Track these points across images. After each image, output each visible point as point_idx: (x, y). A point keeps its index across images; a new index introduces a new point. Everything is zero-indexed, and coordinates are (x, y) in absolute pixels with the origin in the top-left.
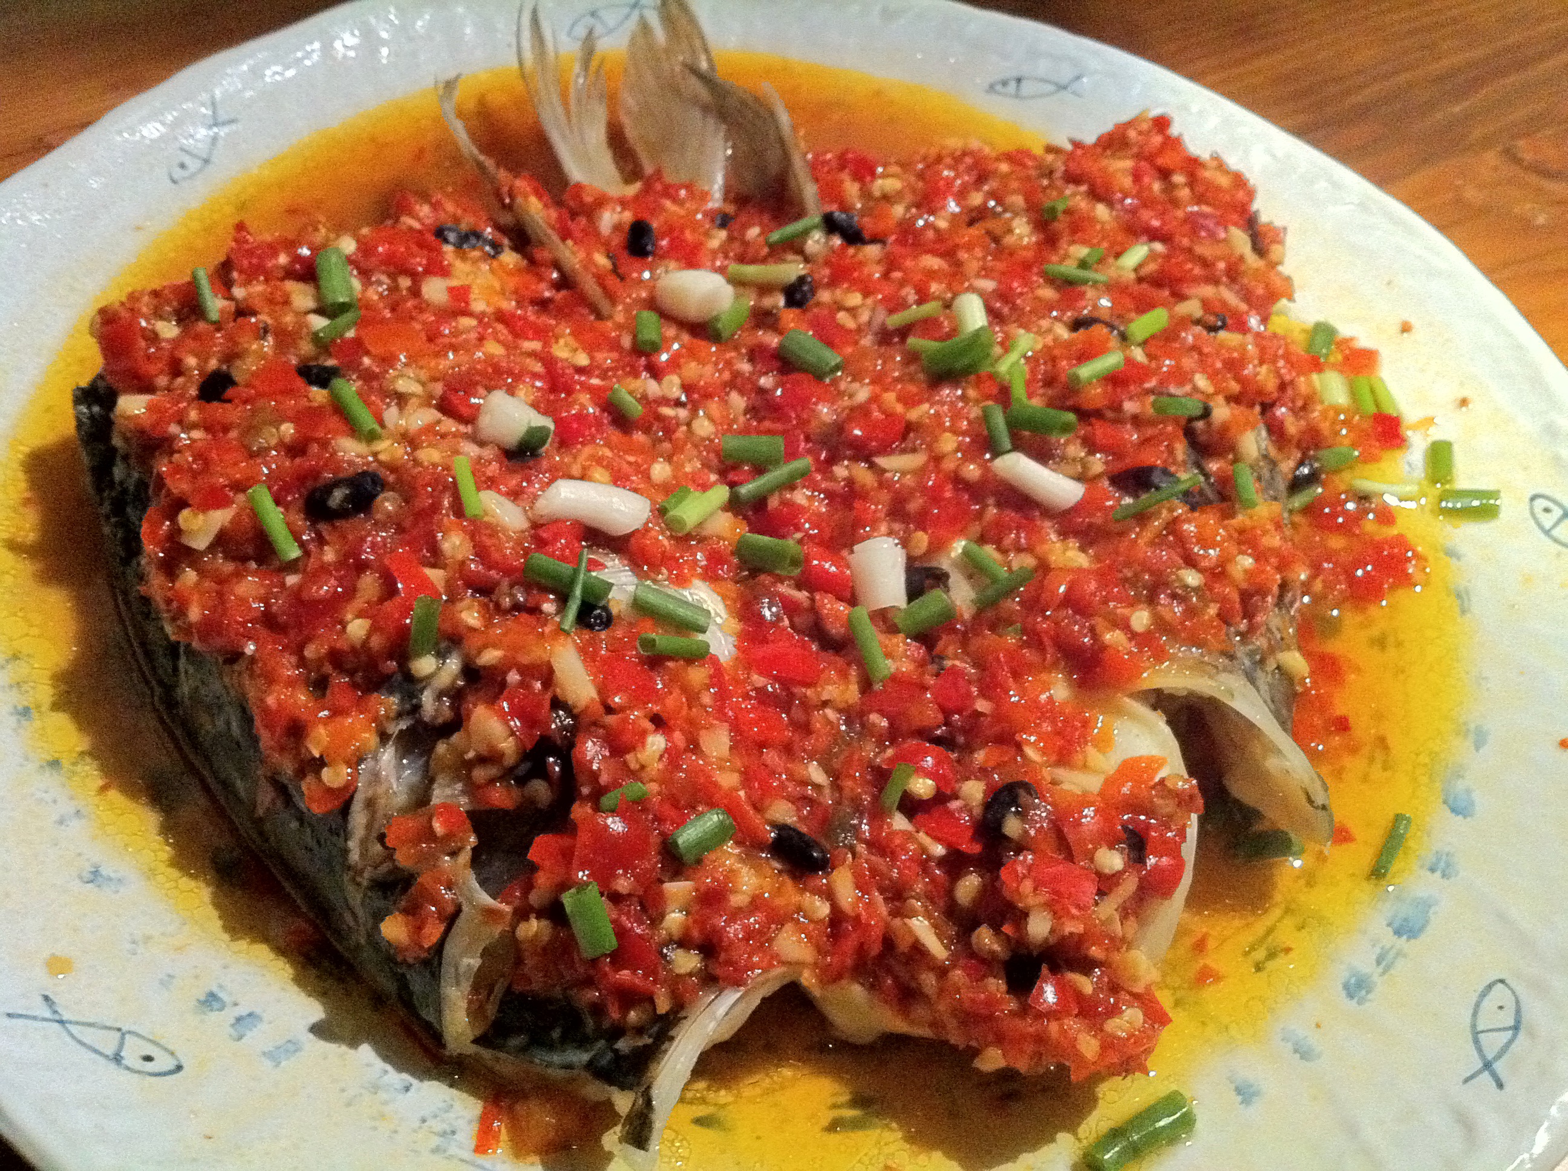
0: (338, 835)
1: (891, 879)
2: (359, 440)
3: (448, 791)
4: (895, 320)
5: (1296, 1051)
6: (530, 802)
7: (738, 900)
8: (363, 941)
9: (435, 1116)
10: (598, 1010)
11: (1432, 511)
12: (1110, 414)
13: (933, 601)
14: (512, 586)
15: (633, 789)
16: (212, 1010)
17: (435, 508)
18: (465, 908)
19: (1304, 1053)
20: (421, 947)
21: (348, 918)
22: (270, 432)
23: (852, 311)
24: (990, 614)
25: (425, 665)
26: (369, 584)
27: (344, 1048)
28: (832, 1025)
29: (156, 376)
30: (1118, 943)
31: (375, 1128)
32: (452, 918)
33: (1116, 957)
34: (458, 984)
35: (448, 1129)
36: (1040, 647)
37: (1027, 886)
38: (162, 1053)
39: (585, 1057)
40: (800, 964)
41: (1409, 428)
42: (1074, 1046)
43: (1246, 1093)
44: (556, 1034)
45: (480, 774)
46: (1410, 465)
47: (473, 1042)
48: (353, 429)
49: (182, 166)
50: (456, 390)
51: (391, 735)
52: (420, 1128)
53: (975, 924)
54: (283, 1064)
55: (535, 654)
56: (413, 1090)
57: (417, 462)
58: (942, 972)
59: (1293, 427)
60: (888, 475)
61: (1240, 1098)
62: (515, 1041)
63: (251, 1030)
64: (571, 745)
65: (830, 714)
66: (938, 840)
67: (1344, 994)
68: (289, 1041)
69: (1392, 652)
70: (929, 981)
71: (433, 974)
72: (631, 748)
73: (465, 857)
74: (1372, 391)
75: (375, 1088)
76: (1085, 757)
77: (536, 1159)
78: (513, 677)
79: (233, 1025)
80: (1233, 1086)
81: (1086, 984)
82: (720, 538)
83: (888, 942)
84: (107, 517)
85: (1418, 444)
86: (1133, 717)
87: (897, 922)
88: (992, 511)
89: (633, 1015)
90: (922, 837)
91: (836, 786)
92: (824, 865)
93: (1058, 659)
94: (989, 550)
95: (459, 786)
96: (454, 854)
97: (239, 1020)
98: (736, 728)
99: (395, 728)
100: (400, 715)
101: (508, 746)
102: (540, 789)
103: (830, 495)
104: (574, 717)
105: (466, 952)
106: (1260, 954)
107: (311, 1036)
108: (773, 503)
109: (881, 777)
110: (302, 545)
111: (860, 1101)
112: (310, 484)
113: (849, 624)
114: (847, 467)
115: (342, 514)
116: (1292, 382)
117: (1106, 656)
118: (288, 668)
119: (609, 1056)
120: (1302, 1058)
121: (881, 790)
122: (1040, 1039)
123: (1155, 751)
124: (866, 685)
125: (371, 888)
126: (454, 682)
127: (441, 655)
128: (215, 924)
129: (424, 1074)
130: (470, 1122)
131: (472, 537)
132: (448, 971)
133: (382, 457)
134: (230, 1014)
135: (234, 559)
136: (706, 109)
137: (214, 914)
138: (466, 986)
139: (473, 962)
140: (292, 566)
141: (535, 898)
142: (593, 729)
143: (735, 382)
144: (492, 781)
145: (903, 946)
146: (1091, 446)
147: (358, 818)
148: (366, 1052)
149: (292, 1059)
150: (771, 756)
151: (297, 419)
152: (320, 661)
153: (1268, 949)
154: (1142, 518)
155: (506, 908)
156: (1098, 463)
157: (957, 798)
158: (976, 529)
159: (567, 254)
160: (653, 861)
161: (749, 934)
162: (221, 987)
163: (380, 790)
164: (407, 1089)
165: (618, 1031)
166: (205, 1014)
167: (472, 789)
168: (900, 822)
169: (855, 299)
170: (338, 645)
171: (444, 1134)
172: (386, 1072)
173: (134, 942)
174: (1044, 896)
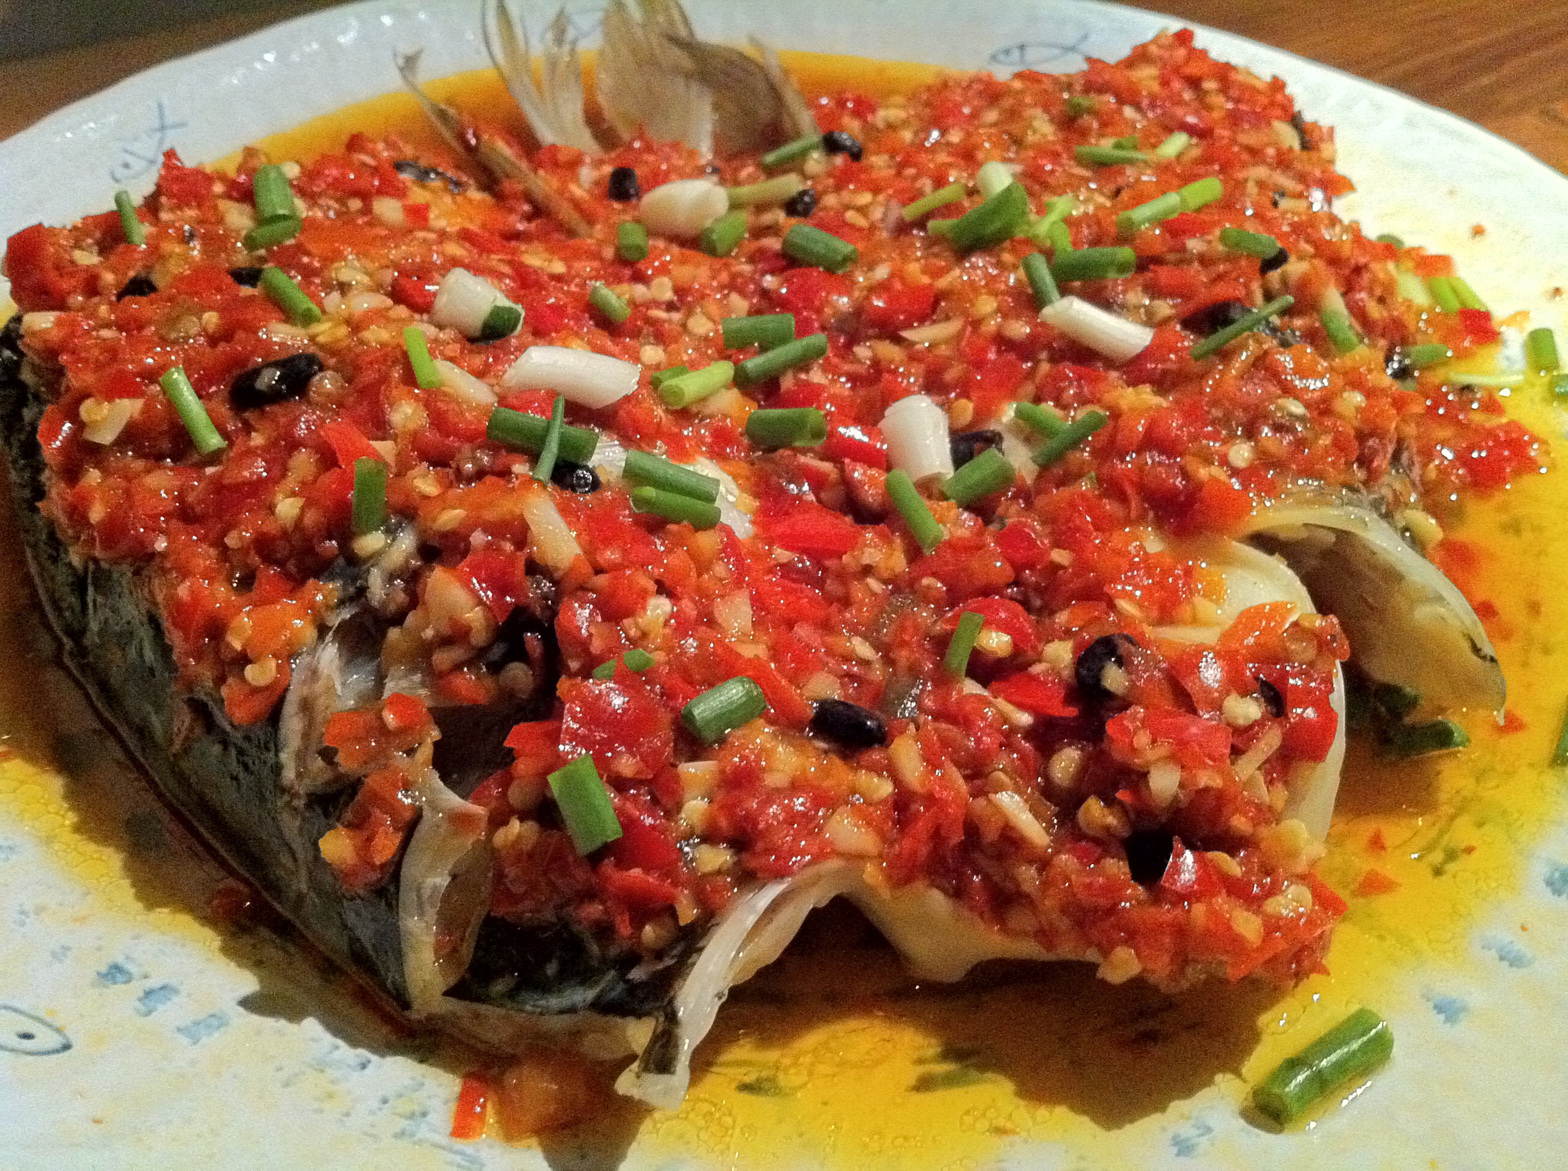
0: (268, 749)
1: (967, 750)
2: (294, 324)
3: (404, 683)
4: (911, 212)
5: (1502, 958)
6: (507, 694)
7: (775, 779)
8: (304, 887)
9: (400, 1096)
10: (604, 931)
11: (1544, 400)
12: (1171, 257)
13: (984, 465)
14: (473, 451)
15: (633, 657)
16: (115, 983)
17: (384, 379)
18: (427, 813)
19: (1513, 960)
20: (373, 867)
21: (285, 859)
22: (191, 321)
23: (862, 210)
24: (1057, 471)
25: (371, 542)
26: (303, 462)
27: (282, 1023)
28: (907, 958)
29: (69, 293)
30: (1266, 815)
31: (321, 1111)
32: (410, 827)
33: (1264, 832)
34: (422, 915)
35: (417, 1109)
36: (1122, 498)
37: (1142, 739)
38: (44, 1029)
39: (590, 994)
40: (859, 857)
41: (1502, 324)
42: (1230, 928)
43: (1449, 1010)
44: (551, 969)
45: (443, 659)
46: (1508, 359)
47: (447, 993)
48: (287, 313)
49: (126, 166)
50: (409, 277)
51: (331, 628)
52: (380, 1109)
53: (1080, 800)
54: (204, 1040)
55: (502, 507)
56: (370, 1067)
57: (361, 342)
58: (1044, 864)
59: (1375, 311)
60: (918, 347)
61: (1442, 1017)
62: (499, 987)
63: (163, 1003)
64: (553, 613)
65: (873, 583)
66: (1021, 706)
67: (1548, 891)
68: (213, 1016)
69: (1527, 535)
70: (1028, 876)
71: (389, 905)
72: (629, 613)
73: (426, 752)
74: (1454, 291)
75: (320, 1067)
76: (1194, 608)
77: (534, 1141)
78: (478, 538)
79: (140, 1000)
80: (1431, 1004)
81: (1231, 865)
82: (725, 416)
83: (972, 829)
84: (14, 462)
85: (1514, 340)
86: (1245, 564)
87: (981, 802)
88: (1045, 367)
89: (649, 932)
90: (1001, 703)
91: (888, 660)
92: (880, 738)
93: (1145, 510)
94: (1048, 407)
95: (417, 677)
96: (410, 752)
97: (148, 993)
98: (758, 603)
99: (335, 620)
100: (342, 603)
101: (474, 617)
102: (519, 674)
103: (853, 378)
104: (555, 582)
105: (431, 869)
106: (1437, 857)
107: (241, 1010)
108: (787, 383)
109: (941, 644)
110: (225, 434)
111: (952, 1053)
112: (236, 372)
113: (889, 491)
114: (870, 347)
115: (274, 396)
116: (1366, 266)
117: (1204, 493)
118: (205, 556)
119: (621, 987)
120: (1511, 965)
121: (942, 656)
122: (1181, 931)
123: (1279, 597)
124: (914, 553)
125: (309, 806)
126: (407, 562)
127: (391, 532)
128: (125, 891)
129: (386, 1048)
130: (446, 1102)
131: (427, 406)
132: (408, 897)
133: (321, 339)
134: (137, 988)
135: (145, 456)
136: (688, 76)
137: (126, 883)
138: (431, 913)
139: (441, 880)
140: (215, 457)
141: (516, 795)
142: (579, 593)
143: (734, 285)
144: (457, 667)
145: (991, 835)
146: (1155, 291)
147: (292, 725)
148: (311, 1026)
149: (216, 1035)
150: (803, 631)
151: (222, 310)
152: (244, 551)
153: (1445, 850)
154: (1225, 355)
155: (479, 810)
156: (1165, 308)
157: (1040, 661)
158: (1029, 388)
159: (540, 183)
160: (661, 740)
161: (792, 817)
162: (128, 958)
163: (319, 687)
164: (364, 1066)
165: (631, 959)
166: (104, 986)
167: (436, 678)
168: (971, 687)
169: (865, 198)
170: (265, 529)
171: (411, 1116)
172: (337, 1048)
173: (22, 912)
174: (1164, 748)
